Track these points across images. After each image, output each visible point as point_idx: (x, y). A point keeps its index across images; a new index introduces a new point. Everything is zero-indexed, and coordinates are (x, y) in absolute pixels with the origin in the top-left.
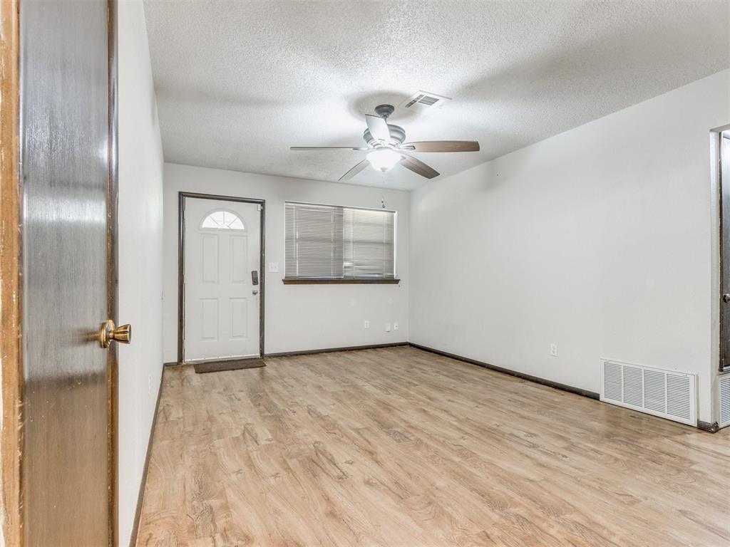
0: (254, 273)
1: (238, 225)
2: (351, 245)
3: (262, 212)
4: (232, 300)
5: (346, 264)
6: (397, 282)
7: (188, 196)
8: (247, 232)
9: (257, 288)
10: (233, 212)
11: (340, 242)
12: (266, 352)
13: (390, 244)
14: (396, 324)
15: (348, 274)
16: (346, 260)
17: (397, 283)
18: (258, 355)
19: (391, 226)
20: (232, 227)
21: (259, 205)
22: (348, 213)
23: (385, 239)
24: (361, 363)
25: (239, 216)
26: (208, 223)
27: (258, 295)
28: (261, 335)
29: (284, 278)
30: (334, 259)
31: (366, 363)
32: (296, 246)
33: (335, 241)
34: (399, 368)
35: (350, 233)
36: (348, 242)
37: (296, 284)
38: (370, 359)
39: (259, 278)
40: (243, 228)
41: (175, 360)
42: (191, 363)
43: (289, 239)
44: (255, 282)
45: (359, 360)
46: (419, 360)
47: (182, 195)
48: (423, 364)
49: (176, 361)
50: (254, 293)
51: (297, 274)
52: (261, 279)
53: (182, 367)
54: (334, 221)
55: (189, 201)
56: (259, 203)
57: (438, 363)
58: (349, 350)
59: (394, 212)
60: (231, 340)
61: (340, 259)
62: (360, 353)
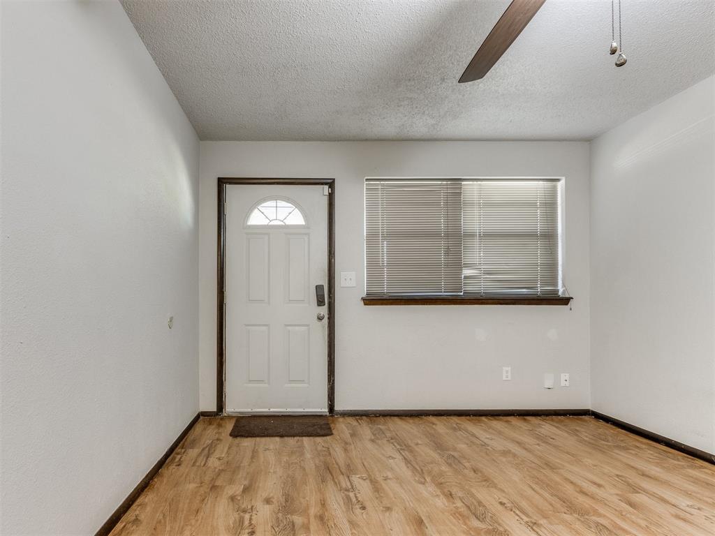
0: (319, 288)
1: (296, 218)
2: (477, 241)
3: (331, 197)
4: (289, 328)
5: (467, 272)
6: (565, 301)
7: (230, 183)
8: (309, 228)
9: (324, 310)
10: (288, 200)
11: (456, 238)
12: (338, 408)
13: (549, 237)
14: (564, 376)
15: (470, 289)
16: (468, 266)
17: (567, 304)
18: (324, 410)
19: (550, 205)
20: (289, 222)
21: (326, 187)
22: (472, 190)
23: (539, 227)
24: (505, 453)
25: (297, 205)
26: (257, 218)
27: (326, 321)
28: (329, 381)
29: (364, 295)
30: (447, 265)
31: (515, 455)
32: (384, 246)
33: (447, 235)
34: (599, 486)
35: (473, 221)
36: (472, 235)
37: (382, 304)
38: (519, 443)
39: (326, 296)
40: (304, 223)
41: (214, 408)
42: (234, 415)
43: (372, 237)
44: (320, 302)
45: (498, 444)
46: (640, 464)
47: (222, 182)
48: (655, 479)
49: (215, 410)
50: (320, 318)
51: (385, 289)
52: (330, 297)
53: (222, 419)
54: (446, 203)
55: (230, 189)
56: (326, 184)
57: (696, 481)
58: (474, 415)
59: (558, 180)
60: (286, 385)
61: (458, 265)
62: (497, 424)
